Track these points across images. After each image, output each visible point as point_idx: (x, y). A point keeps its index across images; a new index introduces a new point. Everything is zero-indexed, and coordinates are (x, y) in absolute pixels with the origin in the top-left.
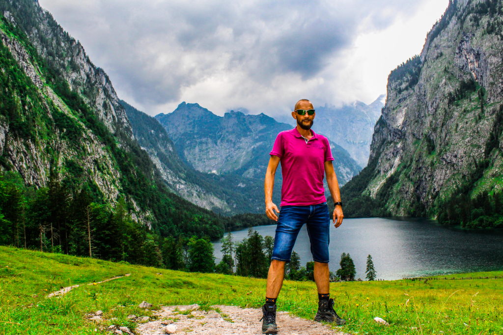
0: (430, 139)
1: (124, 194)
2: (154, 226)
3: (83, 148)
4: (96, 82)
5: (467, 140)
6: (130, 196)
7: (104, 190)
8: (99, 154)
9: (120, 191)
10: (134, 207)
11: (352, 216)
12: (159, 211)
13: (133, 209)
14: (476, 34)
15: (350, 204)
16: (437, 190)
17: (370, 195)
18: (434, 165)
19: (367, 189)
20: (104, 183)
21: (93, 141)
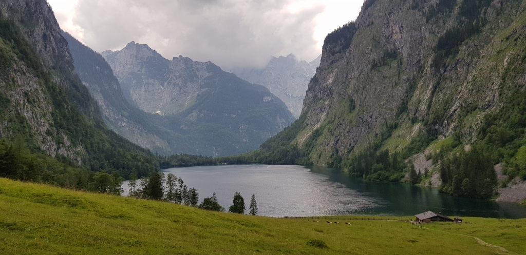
0: (352, 100)
1: (54, 128)
2: (84, 161)
3: (13, 79)
4: (36, 11)
5: (382, 103)
6: (61, 130)
7: (33, 122)
8: (30, 86)
9: (51, 125)
10: (65, 142)
11: (279, 163)
12: (92, 146)
13: (63, 143)
14: (402, 8)
15: (278, 152)
16: (352, 145)
17: (297, 145)
18: (352, 122)
19: (295, 139)
20: (33, 116)
21: (24, 73)
